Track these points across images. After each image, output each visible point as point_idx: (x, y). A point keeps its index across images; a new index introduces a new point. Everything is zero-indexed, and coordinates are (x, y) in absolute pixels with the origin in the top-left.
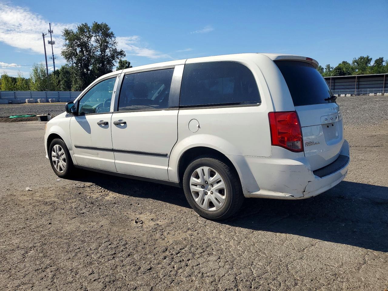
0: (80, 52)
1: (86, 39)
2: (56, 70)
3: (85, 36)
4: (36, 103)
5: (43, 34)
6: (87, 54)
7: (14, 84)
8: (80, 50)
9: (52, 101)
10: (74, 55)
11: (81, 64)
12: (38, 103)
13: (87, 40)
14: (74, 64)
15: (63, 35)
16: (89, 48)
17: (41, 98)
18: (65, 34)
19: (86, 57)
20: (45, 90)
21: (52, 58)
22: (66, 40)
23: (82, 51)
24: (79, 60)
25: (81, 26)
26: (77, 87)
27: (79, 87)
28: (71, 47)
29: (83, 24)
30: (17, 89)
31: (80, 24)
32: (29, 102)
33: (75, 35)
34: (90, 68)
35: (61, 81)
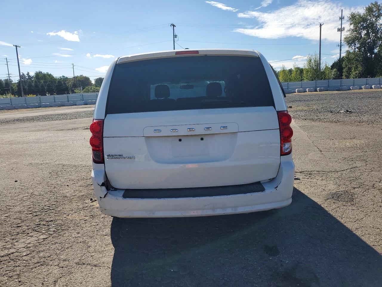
0: (365, 35)
1: (374, 19)
2: (341, 57)
3: (374, 15)
4: (304, 92)
5: (320, 24)
6: (373, 36)
7: (290, 76)
8: (366, 32)
9: (320, 91)
10: (357, 39)
11: (365, 48)
12: (307, 93)
13: (376, 20)
14: (357, 50)
15: (348, 20)
16: (376, 29)
17: (321, 87)
18: (350, 18)
19: (372, 40)
20: (315, 80)
21: (340, 45)
22: (351, 25)
23: (367, 34)
24: (363, 44)
25: (370, 6)
26: (356, 74)
27: (359, 74)
28: (356, 31)
29: (372, 4)
30: (291, 80)
31: (368, 5)
32: (299, 92)
33: (361, 18)
34: (376, 51)
35: (345, 68)
